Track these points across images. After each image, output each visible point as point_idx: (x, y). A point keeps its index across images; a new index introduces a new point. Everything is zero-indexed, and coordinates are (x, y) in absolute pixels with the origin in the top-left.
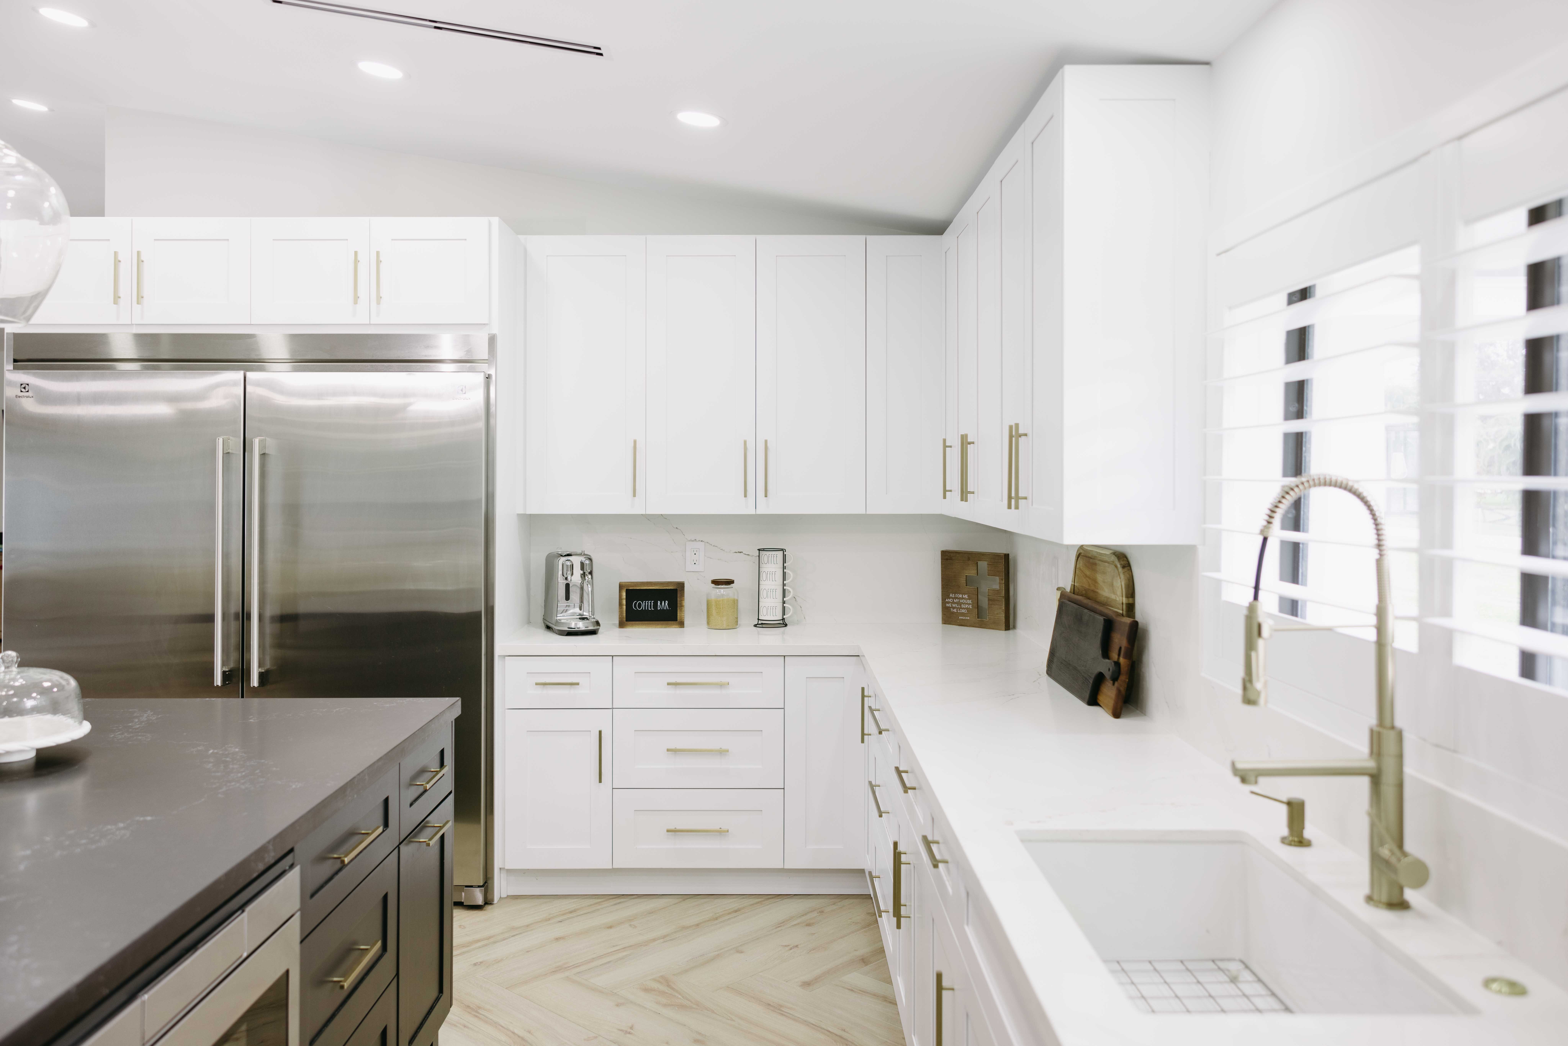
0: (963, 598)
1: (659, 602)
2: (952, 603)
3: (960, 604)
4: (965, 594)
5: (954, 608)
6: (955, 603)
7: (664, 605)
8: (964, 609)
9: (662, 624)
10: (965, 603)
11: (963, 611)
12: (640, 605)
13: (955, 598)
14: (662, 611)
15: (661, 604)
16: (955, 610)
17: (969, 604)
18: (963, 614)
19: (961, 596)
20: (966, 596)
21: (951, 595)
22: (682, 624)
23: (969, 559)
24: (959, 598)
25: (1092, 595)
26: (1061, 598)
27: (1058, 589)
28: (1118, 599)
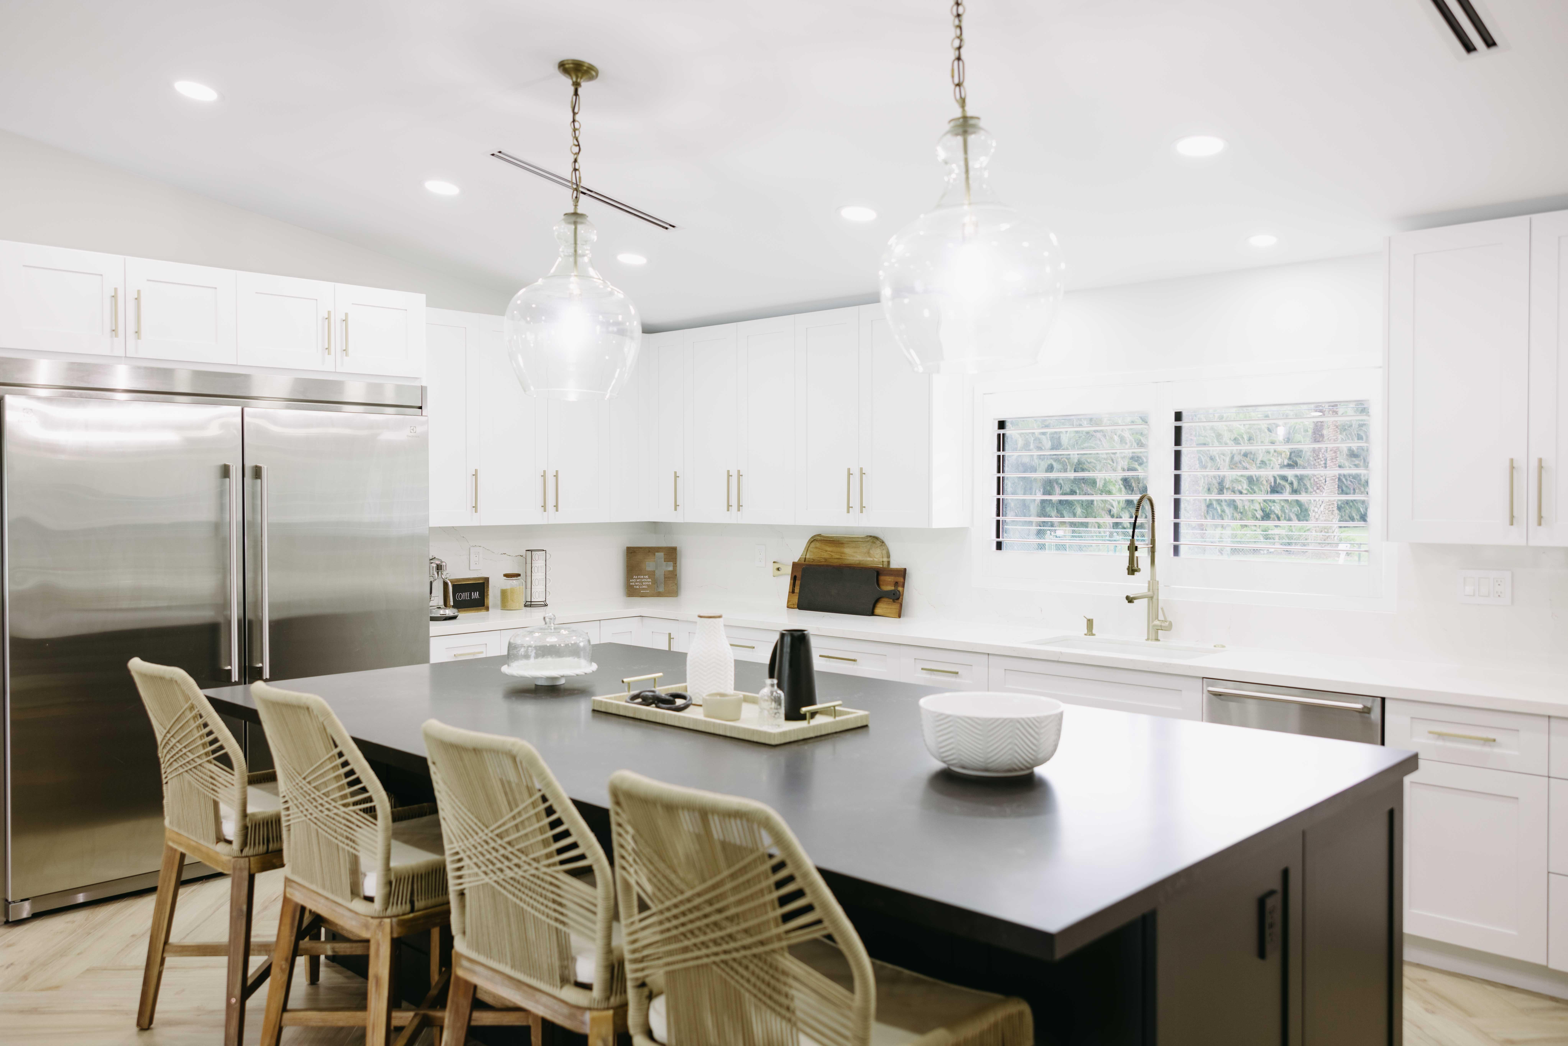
0: (644, 578)
1: (473, 593)
2: (635, 582)
3: (642, 582)
4: (646, 575)
5: (637, 585)
6: (638, 582)
7: (476, 595)
8: (645, 585)
9: (475, 610)
10: (646, 582)
11: (644, 587)
12: (461, 595)
13: (638, 579)
14: (475, 599)
15: (474, 594)
16: (638, 587)
17: (650, 582)
18: (644, 589)
19: (642, 577)
20: (647, 577)
21: (634, 577)
22: (487, 609)
23: (649, 551)
24: (641, 579)
25: (836, 561)
26: (795, 565)
27: (774, 562)
28: (876, 560)
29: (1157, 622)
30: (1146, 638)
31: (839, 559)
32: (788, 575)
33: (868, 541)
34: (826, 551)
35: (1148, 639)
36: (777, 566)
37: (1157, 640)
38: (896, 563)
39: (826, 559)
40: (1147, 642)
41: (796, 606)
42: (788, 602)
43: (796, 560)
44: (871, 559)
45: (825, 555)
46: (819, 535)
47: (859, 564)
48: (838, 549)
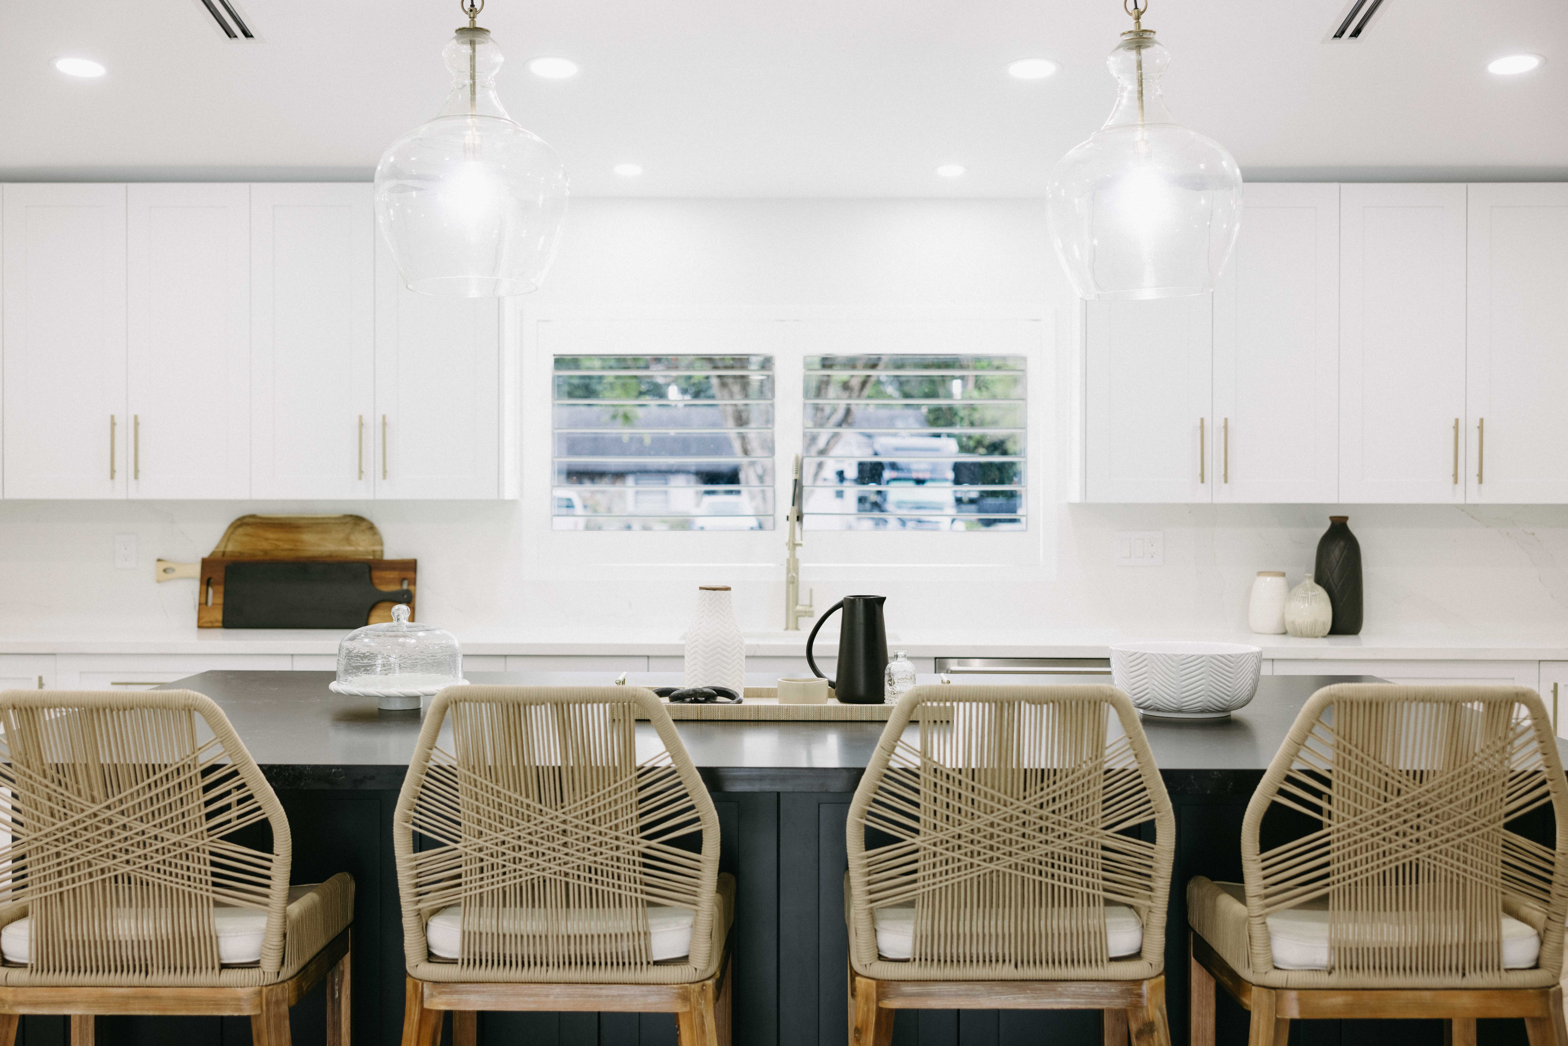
25: (285, 553)
26: (206, 564)
27: (159, 560)
28: (361, 549)
29: (799, 608)
30: (784, 627)
31: (291, 550)
32: (192, 578)
33: (346, 523)
34: (267, 539)
35: (787, 629)
36: (163, 565)
37: (797, 629)
38: (393, 551)
39: (265, 552)
40: (786, 632)
41: (220, 625)
42: (199, 619)
43: (206, 555)
44: (352, 548)
45: (265, 545)
46: (253, 516)
47: (331, 556)
48: (291, 536)
